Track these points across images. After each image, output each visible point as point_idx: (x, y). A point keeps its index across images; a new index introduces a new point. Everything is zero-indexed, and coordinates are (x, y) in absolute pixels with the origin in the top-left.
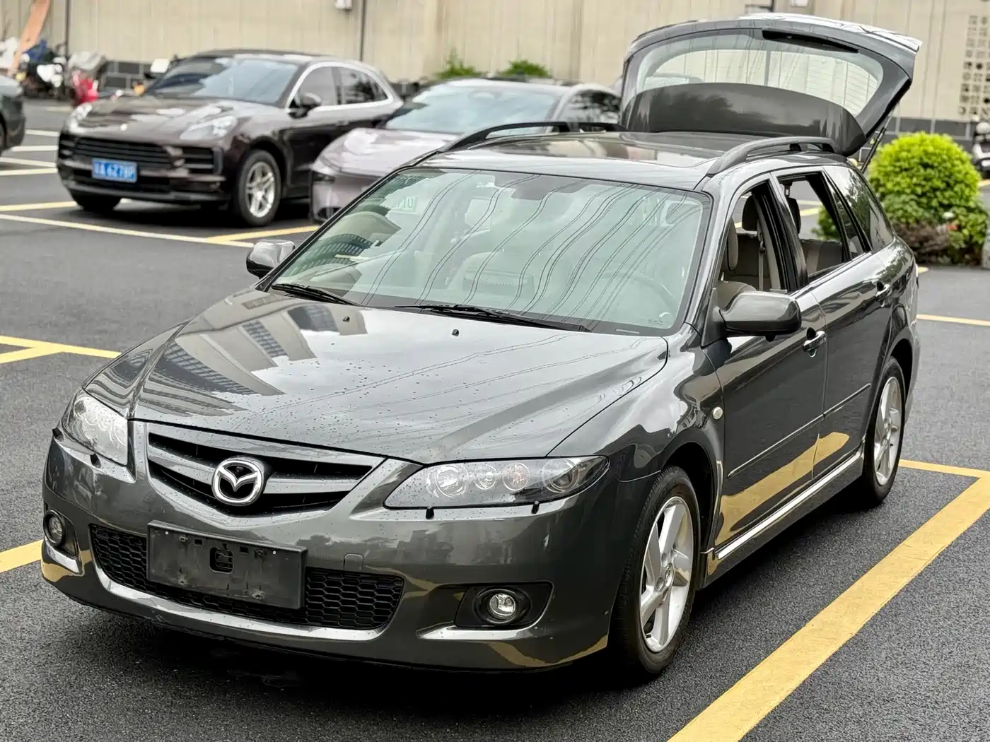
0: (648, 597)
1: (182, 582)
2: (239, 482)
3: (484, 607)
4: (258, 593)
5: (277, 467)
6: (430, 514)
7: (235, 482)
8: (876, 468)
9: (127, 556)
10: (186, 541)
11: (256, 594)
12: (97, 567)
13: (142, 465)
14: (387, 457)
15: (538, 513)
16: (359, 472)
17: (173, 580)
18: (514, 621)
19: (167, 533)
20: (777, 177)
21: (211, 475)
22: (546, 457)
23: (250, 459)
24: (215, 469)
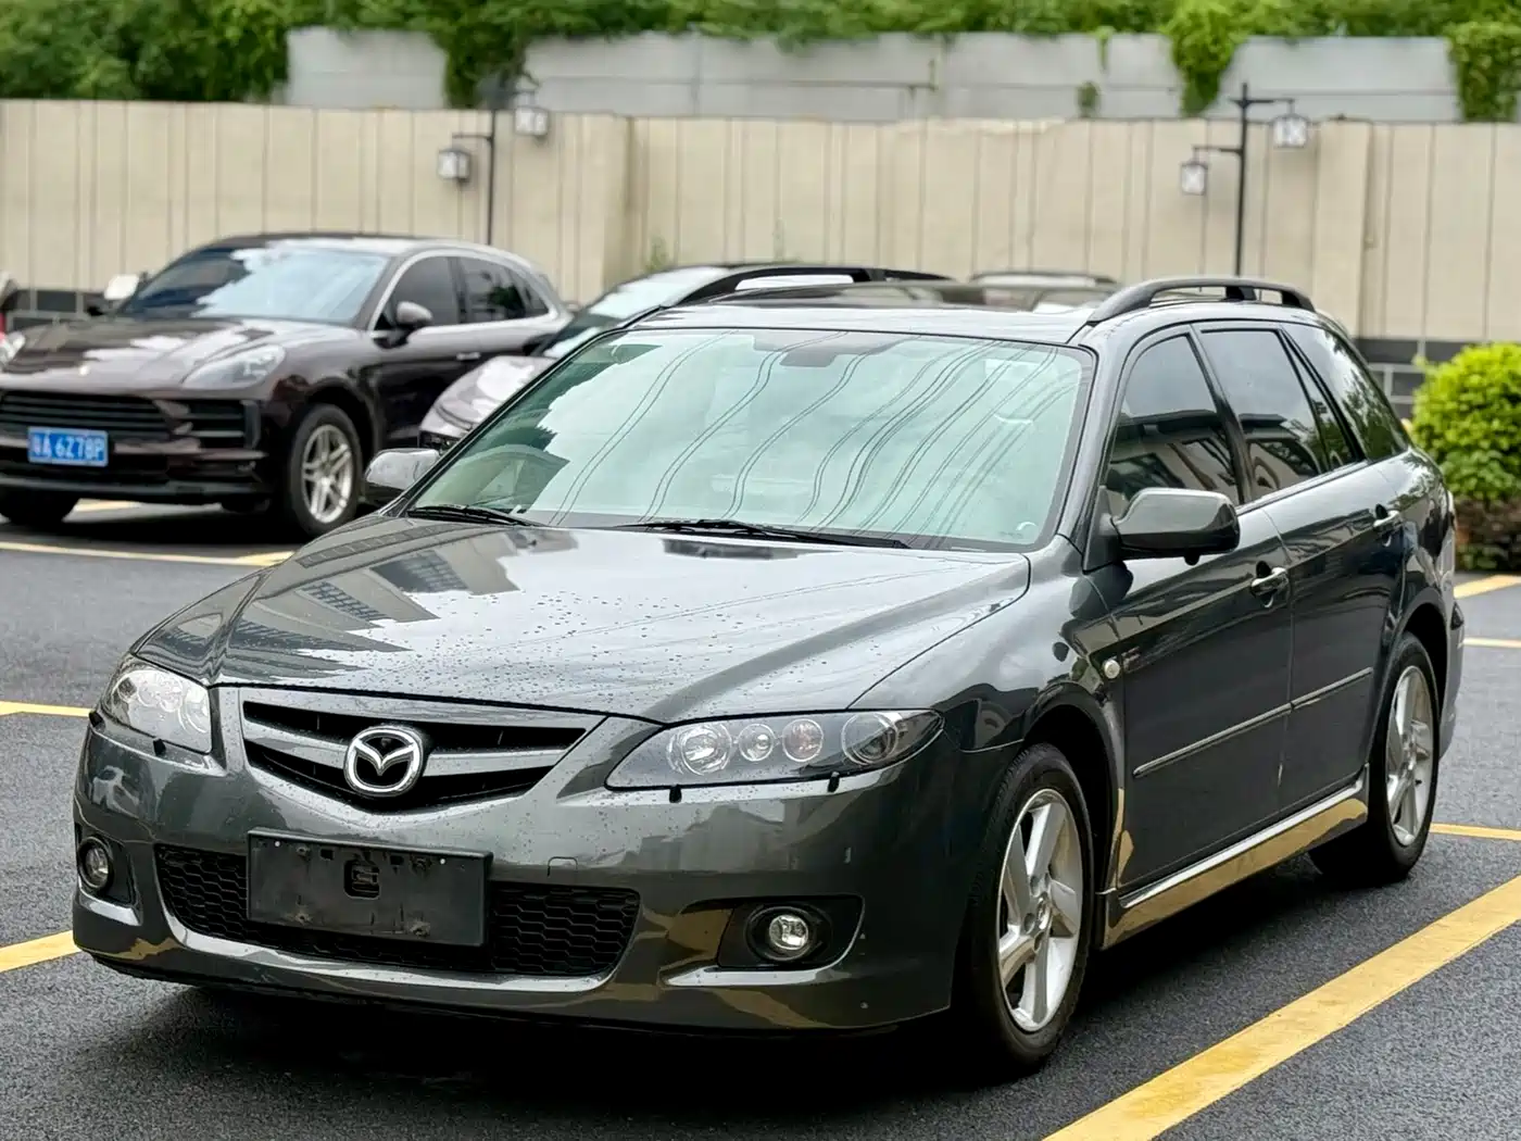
0: (1011, 942)
1: (302, 918)
2: (385, 761)
3: (760, 935)
4: (418, 924)
5: (441, 737)
6: (675, 795)
7: (379, 761)
8: (1393, 817)
9: (215, 889)
10: (309, 853)
11: (415, 927)
12: (167, 914)
13: (235, 751)
14: (608, 715)
15: (837, 791)
16: (565, 738)
17: (287, 916)
18: (804, 958)
19: (277, 844)
20: (1204, 332)
21: (342, 755)
22: (847, 710)
23: (400, 727)
24: (349, 745)
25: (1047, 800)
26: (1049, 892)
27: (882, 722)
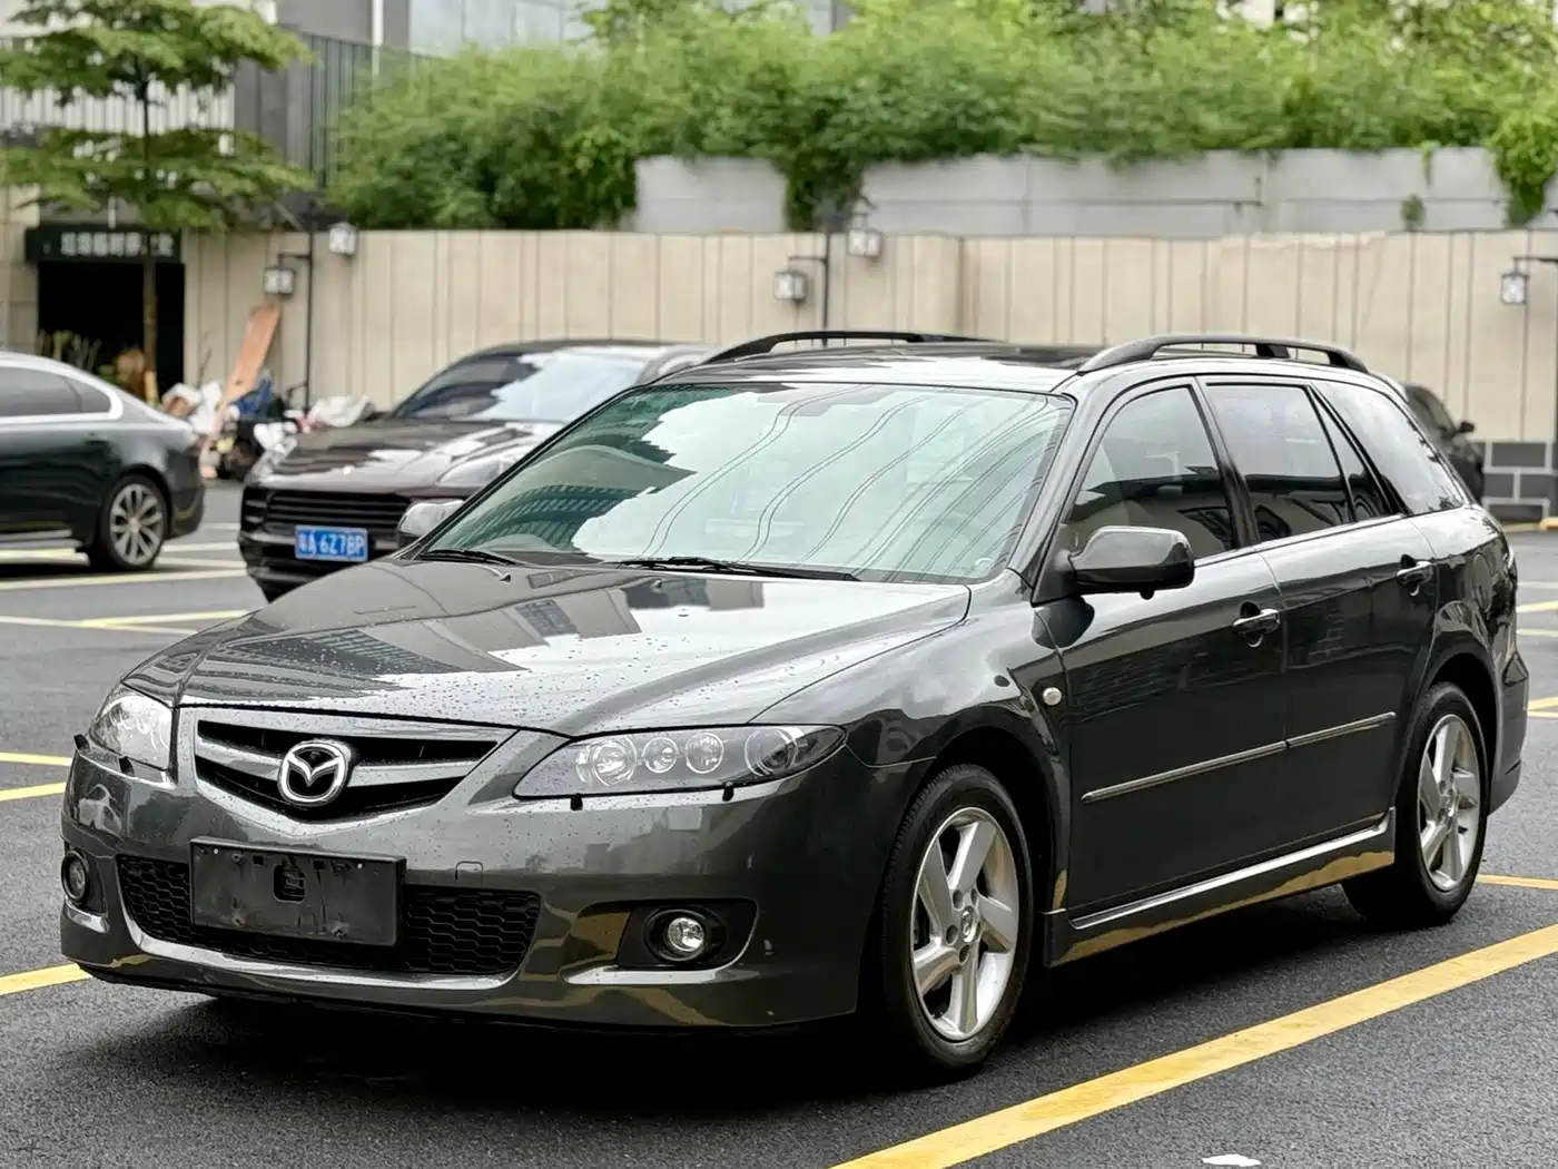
0: (930, 955)
1: (238, 921)
2: (314, 772)
3: (659, 935)
4: (338, 926)
5: (368, 750)
6: (577, 802)
7: (309, 773)
8: (1428, 864)
9: (167, 895)
10: (241, 859)
11: (336, 928)
12: (127, 918)
13: (187, 766)
14: (519, 728)
15: (734, 800)
16: (477, 750)
17: (224, 918)
18: (700, 958)
19: (216, 851)
20: (1209, 384)
21: (276, 767)
22: (747, 725)
23: (329, 742)
24: (283, 757)
25: (973, 818)
26: (976, 907)
27: (783, 736)
